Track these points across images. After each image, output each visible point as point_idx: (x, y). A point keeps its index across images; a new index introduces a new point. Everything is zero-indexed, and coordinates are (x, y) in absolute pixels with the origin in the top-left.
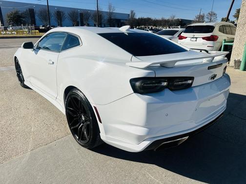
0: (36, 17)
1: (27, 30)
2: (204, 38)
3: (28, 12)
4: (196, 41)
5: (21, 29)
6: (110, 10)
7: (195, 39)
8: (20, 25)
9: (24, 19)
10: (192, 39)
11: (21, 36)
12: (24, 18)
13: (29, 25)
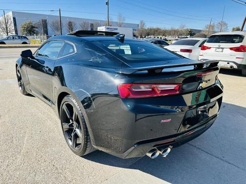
0: (49, 28)
1: (39, 40)
2: (231, 49)
3: (41, 23)
4: (222, 51)
5: (34, 39)
6: (120, 21)
7: (221, 50)
8: (33, 35)
9: (37, 30)
10: (218, 50)
11: (34, 45)
12: (37, 28)
13: (41, 35)
